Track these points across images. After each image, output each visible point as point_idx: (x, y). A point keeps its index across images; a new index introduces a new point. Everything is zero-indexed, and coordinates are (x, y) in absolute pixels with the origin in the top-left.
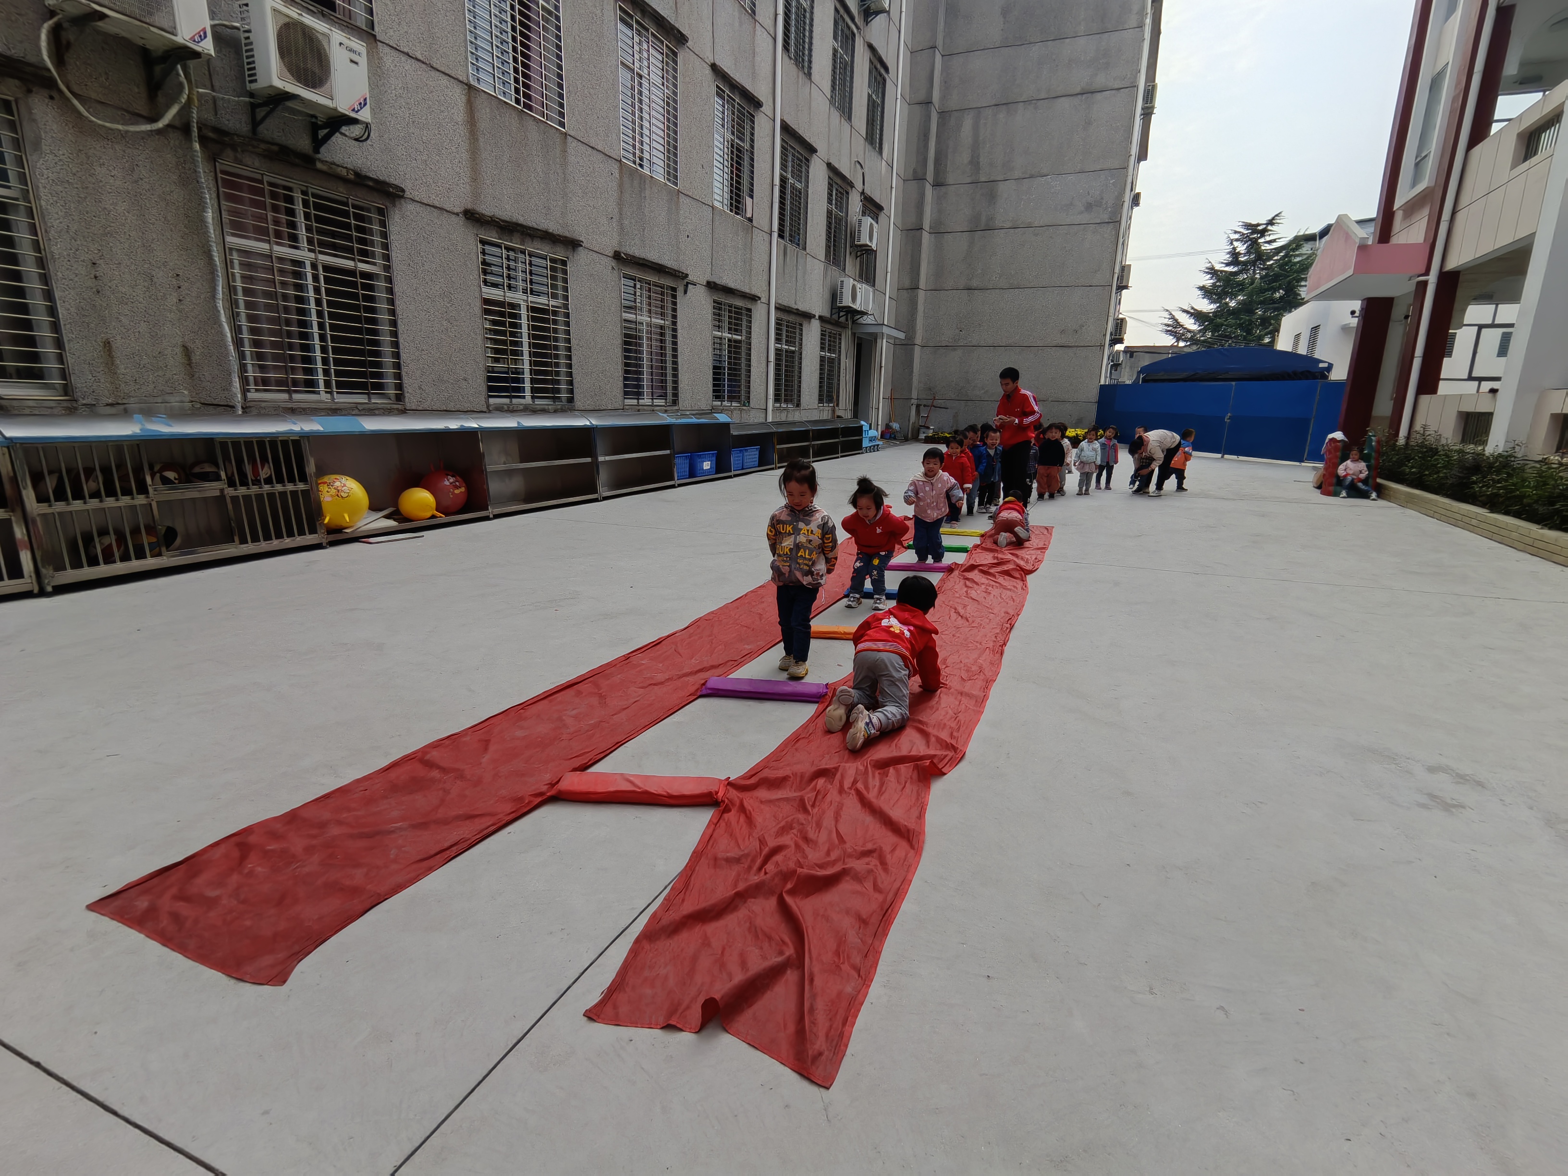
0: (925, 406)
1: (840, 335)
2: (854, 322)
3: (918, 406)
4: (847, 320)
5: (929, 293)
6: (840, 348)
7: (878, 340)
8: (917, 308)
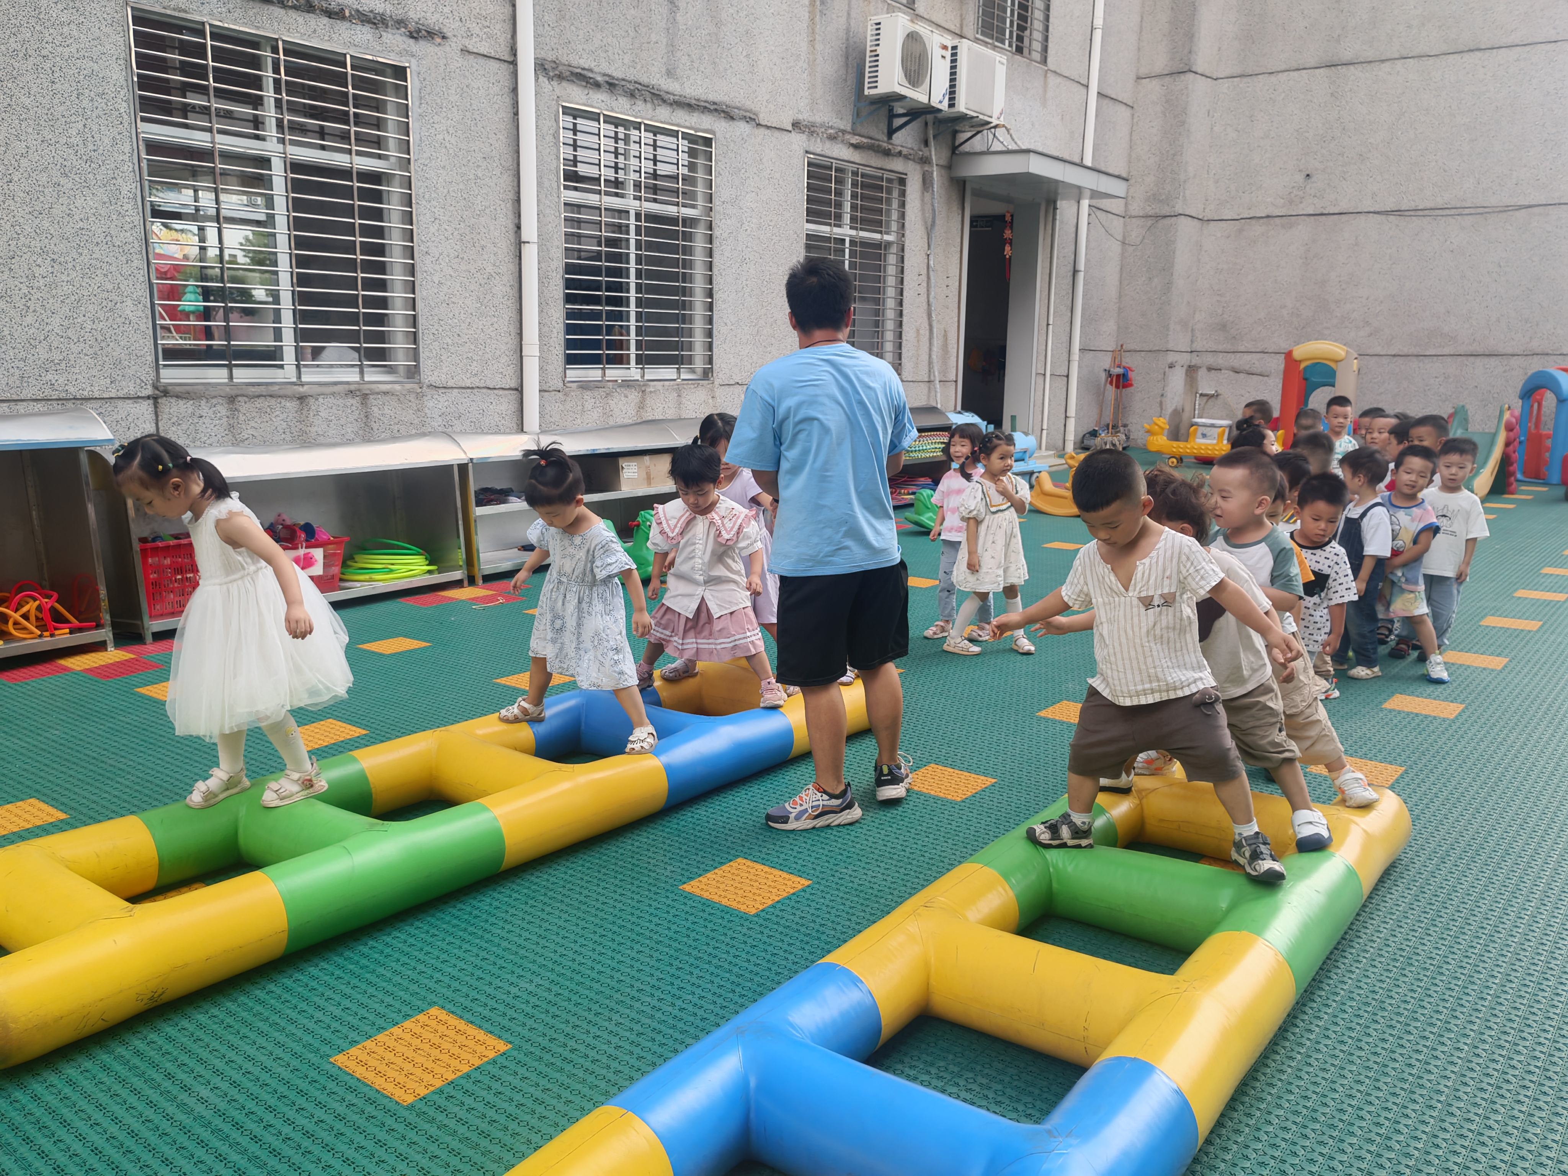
0: (1210, 369)
1: (902, 182)
2: (954, 149)
3: (1191, 370)
4: (926, 143)
5: (1225, 85)
6: (902, 216)
7: (1059, 203)
8: (1183, 123)
